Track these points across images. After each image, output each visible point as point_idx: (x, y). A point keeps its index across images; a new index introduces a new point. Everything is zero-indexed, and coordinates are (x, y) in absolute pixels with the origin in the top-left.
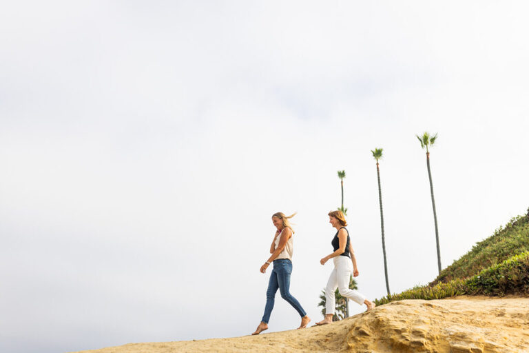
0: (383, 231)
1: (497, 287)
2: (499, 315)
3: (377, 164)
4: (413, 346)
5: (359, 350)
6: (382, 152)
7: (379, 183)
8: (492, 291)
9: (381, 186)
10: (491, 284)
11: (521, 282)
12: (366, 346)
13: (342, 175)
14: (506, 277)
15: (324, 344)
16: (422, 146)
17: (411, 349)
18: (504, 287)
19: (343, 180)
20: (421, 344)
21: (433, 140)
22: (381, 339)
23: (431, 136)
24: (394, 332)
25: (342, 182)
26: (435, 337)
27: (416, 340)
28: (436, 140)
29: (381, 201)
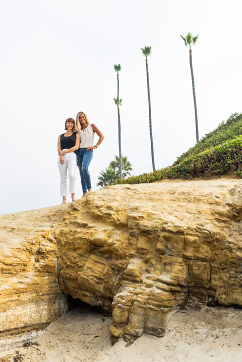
0: (150, 120)
1: (188, 173)
2: (172, 194)
3: (146, 60)
4: (105, 216)
5: (70, 220)
6: (151, 50)
7: (148, 77)
8: (185, 176)
9: (149, 80)
10: (185, 170)
11: (203, 169)
12: (76, 218)
13: (118, 68)
14: (195, 166)
15: (52, 217)
16: (186, 44)
17: (104, 218)
18: (193, 173)
19: (119, 73)
20: (110, 215)
21: (195, 39)
22: (87, 213)
23: (193, 36)
24: (95, 208)
25: (118, 75)
26: (120, 209)
27: (107, 212)
28: (197, 40)
29: (149, 93)
